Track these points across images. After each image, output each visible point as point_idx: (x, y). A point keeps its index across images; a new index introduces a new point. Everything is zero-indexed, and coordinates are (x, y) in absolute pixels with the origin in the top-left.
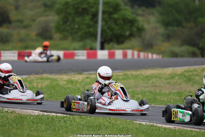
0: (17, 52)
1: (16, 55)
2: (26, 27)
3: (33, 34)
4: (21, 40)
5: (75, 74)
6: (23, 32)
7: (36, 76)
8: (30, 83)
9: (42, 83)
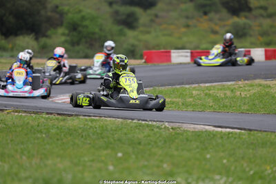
2: (270, 16)
4: (264, 34)
6: (267, 22)
7: (246, 82)
8: (232, 91)
9: (249, 91)
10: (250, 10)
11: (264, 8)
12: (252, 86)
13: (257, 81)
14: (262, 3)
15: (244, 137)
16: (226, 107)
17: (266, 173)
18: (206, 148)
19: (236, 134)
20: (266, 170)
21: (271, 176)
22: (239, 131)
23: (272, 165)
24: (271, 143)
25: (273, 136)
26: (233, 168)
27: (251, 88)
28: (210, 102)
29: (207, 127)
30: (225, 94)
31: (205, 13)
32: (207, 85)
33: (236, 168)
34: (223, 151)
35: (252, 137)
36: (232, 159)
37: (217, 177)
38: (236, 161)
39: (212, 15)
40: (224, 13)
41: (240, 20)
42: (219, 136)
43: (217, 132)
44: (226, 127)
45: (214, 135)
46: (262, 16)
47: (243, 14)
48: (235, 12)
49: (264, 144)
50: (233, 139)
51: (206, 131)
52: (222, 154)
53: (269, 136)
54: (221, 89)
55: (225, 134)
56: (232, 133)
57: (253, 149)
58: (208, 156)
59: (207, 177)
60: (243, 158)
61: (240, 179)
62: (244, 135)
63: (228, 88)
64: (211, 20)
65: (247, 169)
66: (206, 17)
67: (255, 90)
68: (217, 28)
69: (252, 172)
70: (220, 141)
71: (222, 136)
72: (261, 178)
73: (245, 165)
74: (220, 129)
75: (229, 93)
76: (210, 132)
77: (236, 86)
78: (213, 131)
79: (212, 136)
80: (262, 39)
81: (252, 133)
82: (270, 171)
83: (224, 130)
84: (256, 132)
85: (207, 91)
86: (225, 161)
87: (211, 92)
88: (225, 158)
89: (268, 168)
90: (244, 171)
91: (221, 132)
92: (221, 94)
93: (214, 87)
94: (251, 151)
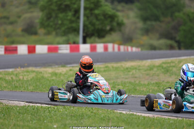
0: (3, 47)
1: (3, 49)
2: (12, 23)
3: (19, 30)
4: (8, 36)
5: (59, 67)
6: (9, 28)
7: (22, 69)
9: (28, 75)
11: (7, 18)
12: (27, 72)
13: (30, 69)
14: (5, 14)
16: (17, 87)
30: (12, 78)
77: (17, 72)
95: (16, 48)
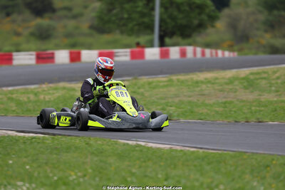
0: (34, 53)
1: (34, 57)
2: (75, 17)
3: (85, 26)
4: (68, 35)
6: (71, 24)
7: (51, 85)
8: (36, 94)
9: (54, 94)
10: (54, 11)
11: (69, 9)
12: (56, 89)
13: (62, 84)
14: (67, 4)
15: (48, 142)
16: (30, 111)
17: (71, 178)
18: (8, 154)
19: (39, 138)
20: (70, 175)
21: (76, 181)
22: (43, 135)
23: (77, 171)
24: (76, 148)
25: (78, 141)
26: (36, 174)
27: (55, 92)
28: (13, 106)
29: (10, 132)
30: (28, 98)
31: (8, 15)
32: (10, 88)
33: (39, 173)
34: (26, 157)
35: (56, 142)
36: (35, 165)
37: (20, 183)
38: (39, 166)
39: (14, 16)
40: (27, 14)
41: (43, 22)
42: (21, 141)
43: (19, 137)
44: (29, 132)
45: (17, 140)
46: (66, 17)
47: (47, 15)
48: (39, 13)
49: (68, 149)
50: (36, 144)
51: (9, 136)
52: (25, 160)
53: (73, 141)
54: (24, 93)
55: (28, 139)
56: (34, 138)
57: (56, 154)
58: (11, 162)
59: (9, 184)
60: (46, 163)
61: (43, 185)
62: (48, 139)
63: (32, 92)
64: (14, 21)
65: (51, 175)
66: (8, 19)
67: (59, 94)
68: (20, 30)
69: (55, 178)
70: (22, 146)
71: (25, 141)
72: (65, 184)
73: (49, 171)
74: (22, 134)
75: (32, 97)
76: (12, 137)
77: (40, 90)
78: (16, 135)
79: (14, 141)
80: (67, 41)
81: (56, 137)
82: (74, 177)
83: (27, 135)
84: (60, 137)
85: (10, 95)
86: (28, 167)
87: (14, 96)
88: (28, 164)
89: (72, 173)
90: (48, 177)
91: (24, 137)
92: (24, 98)
93: (17, 90)
94: (55, 156)
95: (53, 54)
